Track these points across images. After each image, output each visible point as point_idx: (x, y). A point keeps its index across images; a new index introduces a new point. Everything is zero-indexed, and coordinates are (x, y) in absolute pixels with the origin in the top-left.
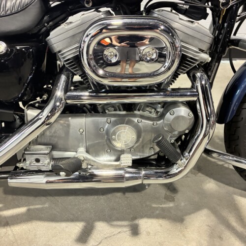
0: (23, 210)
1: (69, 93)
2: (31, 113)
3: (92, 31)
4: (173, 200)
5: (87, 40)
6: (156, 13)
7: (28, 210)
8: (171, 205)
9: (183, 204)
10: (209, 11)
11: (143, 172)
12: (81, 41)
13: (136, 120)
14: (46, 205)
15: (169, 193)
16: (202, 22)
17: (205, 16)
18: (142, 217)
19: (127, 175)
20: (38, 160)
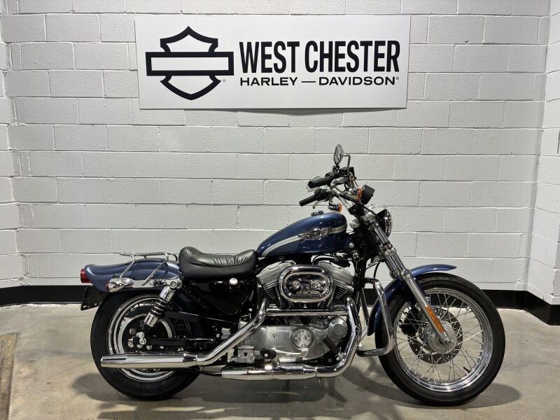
0: (222, 410)
1: (267, 310)
2: (242, 323)
3: (284, 273)
4: (343, 406)
5: (282, 278)
6: (320, 263)
7: (226, 410)
8: (341, 409)
9: (351, 409)
10: (350, 262)
11: (316, 368)
12: (278, 278)
13: (311, 328)
14: (240, 408)
15: (339, 402)
16: (347, 268)
17: (349, 265)
18: (317, 416)
19: (304, 370)
20: (246, 354)
